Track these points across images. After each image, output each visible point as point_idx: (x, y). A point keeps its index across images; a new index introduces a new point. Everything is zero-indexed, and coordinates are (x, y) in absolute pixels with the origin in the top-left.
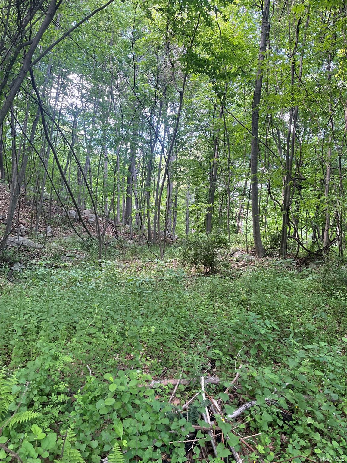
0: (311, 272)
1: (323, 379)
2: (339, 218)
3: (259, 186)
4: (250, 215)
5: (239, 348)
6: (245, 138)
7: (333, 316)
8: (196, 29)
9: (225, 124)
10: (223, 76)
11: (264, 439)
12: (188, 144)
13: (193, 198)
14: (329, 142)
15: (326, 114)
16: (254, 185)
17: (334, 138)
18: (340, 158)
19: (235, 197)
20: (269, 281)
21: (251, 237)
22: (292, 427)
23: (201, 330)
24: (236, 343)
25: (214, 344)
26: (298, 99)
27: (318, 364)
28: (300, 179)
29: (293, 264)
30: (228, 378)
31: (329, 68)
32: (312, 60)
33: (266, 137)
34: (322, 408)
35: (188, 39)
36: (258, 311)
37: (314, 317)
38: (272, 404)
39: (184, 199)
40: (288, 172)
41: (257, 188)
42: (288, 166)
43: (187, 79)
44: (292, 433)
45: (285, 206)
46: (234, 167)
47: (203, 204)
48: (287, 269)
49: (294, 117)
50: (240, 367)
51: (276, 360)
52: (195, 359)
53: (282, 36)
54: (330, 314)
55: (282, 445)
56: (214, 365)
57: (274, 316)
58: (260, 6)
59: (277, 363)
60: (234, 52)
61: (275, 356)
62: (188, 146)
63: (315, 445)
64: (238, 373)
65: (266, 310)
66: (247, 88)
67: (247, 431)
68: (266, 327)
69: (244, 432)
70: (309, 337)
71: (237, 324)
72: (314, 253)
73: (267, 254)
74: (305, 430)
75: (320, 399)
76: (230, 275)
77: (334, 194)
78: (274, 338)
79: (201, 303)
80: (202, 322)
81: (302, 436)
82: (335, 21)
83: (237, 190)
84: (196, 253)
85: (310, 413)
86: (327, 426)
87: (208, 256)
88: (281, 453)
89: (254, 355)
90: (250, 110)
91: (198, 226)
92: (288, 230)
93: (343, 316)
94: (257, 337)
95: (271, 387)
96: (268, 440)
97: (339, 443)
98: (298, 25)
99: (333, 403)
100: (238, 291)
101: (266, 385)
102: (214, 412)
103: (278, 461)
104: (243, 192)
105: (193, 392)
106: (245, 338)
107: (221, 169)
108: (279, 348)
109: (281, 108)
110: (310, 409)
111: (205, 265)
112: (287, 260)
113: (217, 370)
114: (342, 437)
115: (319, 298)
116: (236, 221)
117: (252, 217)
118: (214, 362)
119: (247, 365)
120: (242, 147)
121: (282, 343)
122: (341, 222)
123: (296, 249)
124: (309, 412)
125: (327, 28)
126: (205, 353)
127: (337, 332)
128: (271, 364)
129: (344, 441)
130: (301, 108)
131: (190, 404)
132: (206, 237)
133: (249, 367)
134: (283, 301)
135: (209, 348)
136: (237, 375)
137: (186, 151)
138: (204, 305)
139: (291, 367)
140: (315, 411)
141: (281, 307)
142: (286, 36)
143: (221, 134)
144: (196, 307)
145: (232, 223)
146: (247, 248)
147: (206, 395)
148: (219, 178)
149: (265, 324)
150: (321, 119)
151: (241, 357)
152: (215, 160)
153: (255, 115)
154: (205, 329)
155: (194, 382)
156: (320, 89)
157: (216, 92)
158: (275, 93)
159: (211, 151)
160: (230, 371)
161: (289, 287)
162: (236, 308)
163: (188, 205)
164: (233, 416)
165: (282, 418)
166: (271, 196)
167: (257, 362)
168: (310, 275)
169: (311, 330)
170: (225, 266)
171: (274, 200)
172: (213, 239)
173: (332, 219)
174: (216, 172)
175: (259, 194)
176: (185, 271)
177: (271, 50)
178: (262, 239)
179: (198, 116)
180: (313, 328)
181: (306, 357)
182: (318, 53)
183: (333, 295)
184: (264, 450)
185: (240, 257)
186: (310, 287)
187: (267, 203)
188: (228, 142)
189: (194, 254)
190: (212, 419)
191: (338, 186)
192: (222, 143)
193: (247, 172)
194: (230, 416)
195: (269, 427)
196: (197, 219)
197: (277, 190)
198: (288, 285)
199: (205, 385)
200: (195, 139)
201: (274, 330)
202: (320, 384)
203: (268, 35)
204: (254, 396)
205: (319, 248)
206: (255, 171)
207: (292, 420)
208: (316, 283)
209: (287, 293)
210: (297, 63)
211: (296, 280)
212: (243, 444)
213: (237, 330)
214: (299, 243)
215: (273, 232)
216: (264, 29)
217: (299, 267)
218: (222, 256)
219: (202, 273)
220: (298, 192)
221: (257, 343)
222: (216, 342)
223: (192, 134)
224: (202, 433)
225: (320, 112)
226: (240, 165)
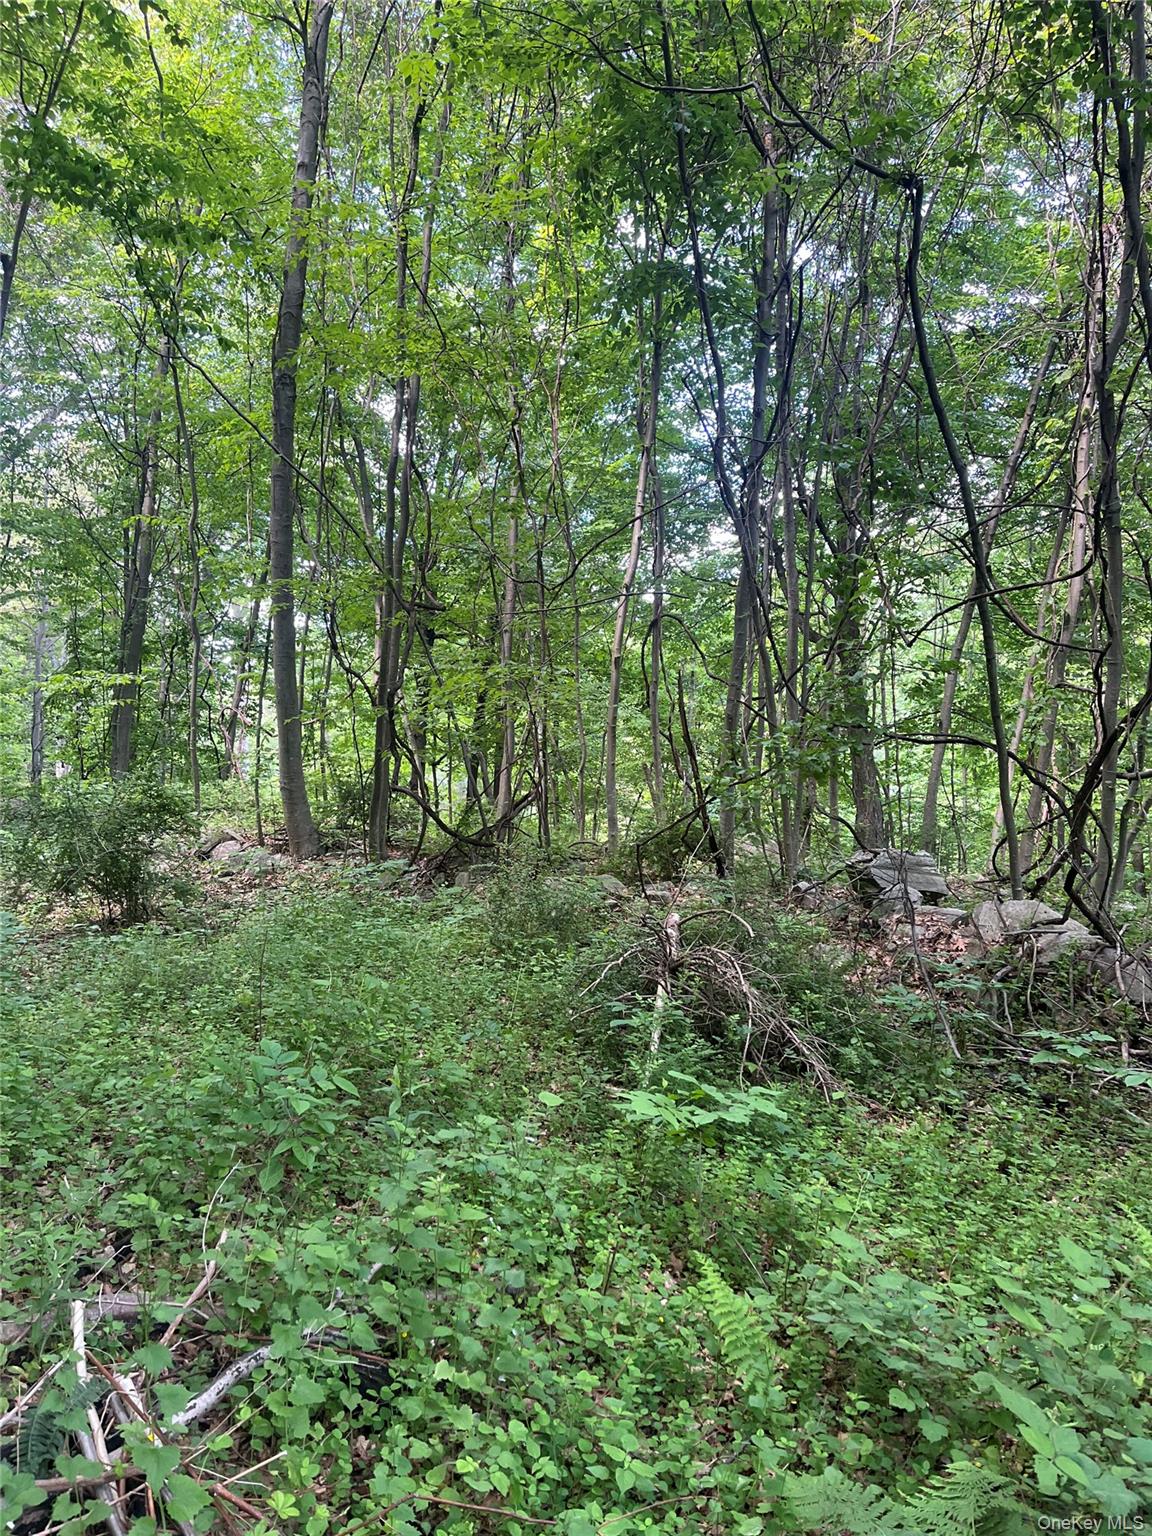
0: (460, 899)
1: (485, 1229)
2: (540, 731)
3: (299, 621)
4: (270, 716)
5: (221, 1173)
6: (251, 458)
7: (519, 1031)
8: (68, 50)
9: (178, 397)
10: (165, 233)
11: (298, 1468)
12: (37, 450)
13: (58, 649)
14: (512, 500)
15: (500, 413)
16: (284, 617)
17: (524, 492)
18: (540, 554)
19: (220, 652)
20: (330, 935)
21: (272, 790)
22: (387, 1405)
23: (81, 1129)
24: (212, 1159)
25: (130, 1174)
26: (417, 354)
27: (472, 1186)
28: (430, 608)
29: (407, 877)
30: (179, 1287)
31: (509, 277)
32: (460, 241)
33: (319, 464)
34: (478, 1322)
35: (39, 75)
36: (289, 1038)
37: (464, 1038)
38: (324, 1344)
39: (24, 650)
40: (389, 583)
41: (292, 631)
42: (391, 565)
43: (31, 215)
44: (387, 1425)
45: (382, 690)
46: (212, 552)
47: (99, 675)
48: (388, 893)
49: (409, 409)
50: (223, 1240)
51: (348, 1195)
52: (50, 1239)
53: (367, 142)
54: (513, 1023)
55: (357, 1473)
56: (128, 1251)
57: (342, 1050)
58: (298, 26)
59: (351, 1202)
60: (209, 156)
61: (344, 1183)
62: (38, 459)
63: (460, 1446)
64: (212, 1263)
65: (314, 1033)
66: (254, 286)
67: (242, 1453)
68: (313, 1090)
69: (231, 1461)
70: (448, 1104)
71: (214, 1090)
72: (468, 841)
73: (326, 848)
74: (430, 1404)
75: (477, 1294)
76: (199, 922)
77: (526, 660)
78: (340, 1125)
79: (84, 1035)
80: (84, 1100)
81: (418, 1429)
82: (528, 132)
83: (227, 632)
84: (69, 852)
85: (443, 1346)
86: (492, 1378)
87: (115, 861)
88: (353, 1502)
89: (271, 1191)
90: (266, 363)
91: (80, 751)
92: (392, 767)
93: (547, 1027)
94: (281, 1128)
95: (323, 1287)
96: (308, 1469)
97: (527, 1423)
98: (419, 120)
99: (514, 1298)
100: (225, 976)
101: (305, 1285)
102: (122, 1416)
103: (342, 1530)
104: (245, 638)
105: (42, 1363)
106: (243, 1137)
107: (168, 553)
108: (358, 1154)
109: (368, 373)
110: (443, 1331)
111: (105, 892)
112: (389, 864)
113: (140, 1266)
114: (539, 1401)
115: (480, 978)
116: (223, 738)
117: (275, 725)
118: (125, 1239)
119: (247, 1228)
120: (241, 486)
121: (366, 1134)
122: (544, 743)
123: (416, 828)
124: (442, 1341)
125: (504, 150)
126: (91, 1211)
127: (529, 1078)
128: (329, 1210)
129: (544, 1413)
130: (427, 384)
131: (32, 1407)
132: (111, 791)
133: (253, 1233)
134: (374, 997)
135: (109, 1191)
136: (210, 1271)
137: (27, 477)
138: (96, 1038)
139: (392, 1208)
140: (459, 1336)
141: (364, 1017)
142: (381, 145)
143: (167, 432)
144: (65, 1048)
145: (209, 743)
146: (260, 827)
147: (89, 1362)
148: (159, 584)
149: (312, 1080)
150: (487, 427)
151: (227, 1205)
152: (145, 520)
153: (284, 384)
154: (97, 1123)
155: (48, 1325)
156: (482, 336)
157: (143, 282)
158: (350, 324)
159: (129, 488)
160: (185, 1259)
161: (392, 951)
162: (213, 1037)
163: (37, 672)
164: (191, 1414)
165: (358, 1382)
166: (338, 656)
167: (282, 1211)
168: (459, 909)
169: (457, 1079)
170: (182, 893)
171: (348, 671)
172: (137, 797)
173: (520, 735)
174: (148, 561)
175: (298, 648)
176: (25, 916)
177: (334, 179)
178: (311, 799)
179: (78, 355)
180: (460, 1073)
181: (436, 1170)
182: (477, 222)
183: (522, 964)
184: (296, 1505)
185: (235, 860)
186: (456, 946)
187: (328, 678)
188: (191, 465)
189: (63, 854)
190: (114, 1443)
191: (537, 637)
192: (167, 464)
193: (259, 572)
194: (179, 1420)
195: (312, 1424)
196: (76, 729)
197: (358, 638)
198: (392, 944)
199: (86, 1329)
200: (65, 438)
201: (341, 1094)
202: (477, 1247)
203: (324, 126)
204: (267, 1331)
205: (485, 825)
206: (284, 568)
207: (390, 1381)
208: (475, 931)
209: (385, 970)
210: (413, 241)
211: (417, 926)
212: (223, 1502)
213: (214, 1111)
214: (427, 810)
215: (348, 773)
216: (311, 104)
217: (427, 884)
218: (169, 857)
219: (92, 923)
220: (422, 649)
221: (281, 1148)
222: (135, 1164)
223: (53, 418)
224: (73, 1500)
225: (483, 408)
226: (235, 547)
